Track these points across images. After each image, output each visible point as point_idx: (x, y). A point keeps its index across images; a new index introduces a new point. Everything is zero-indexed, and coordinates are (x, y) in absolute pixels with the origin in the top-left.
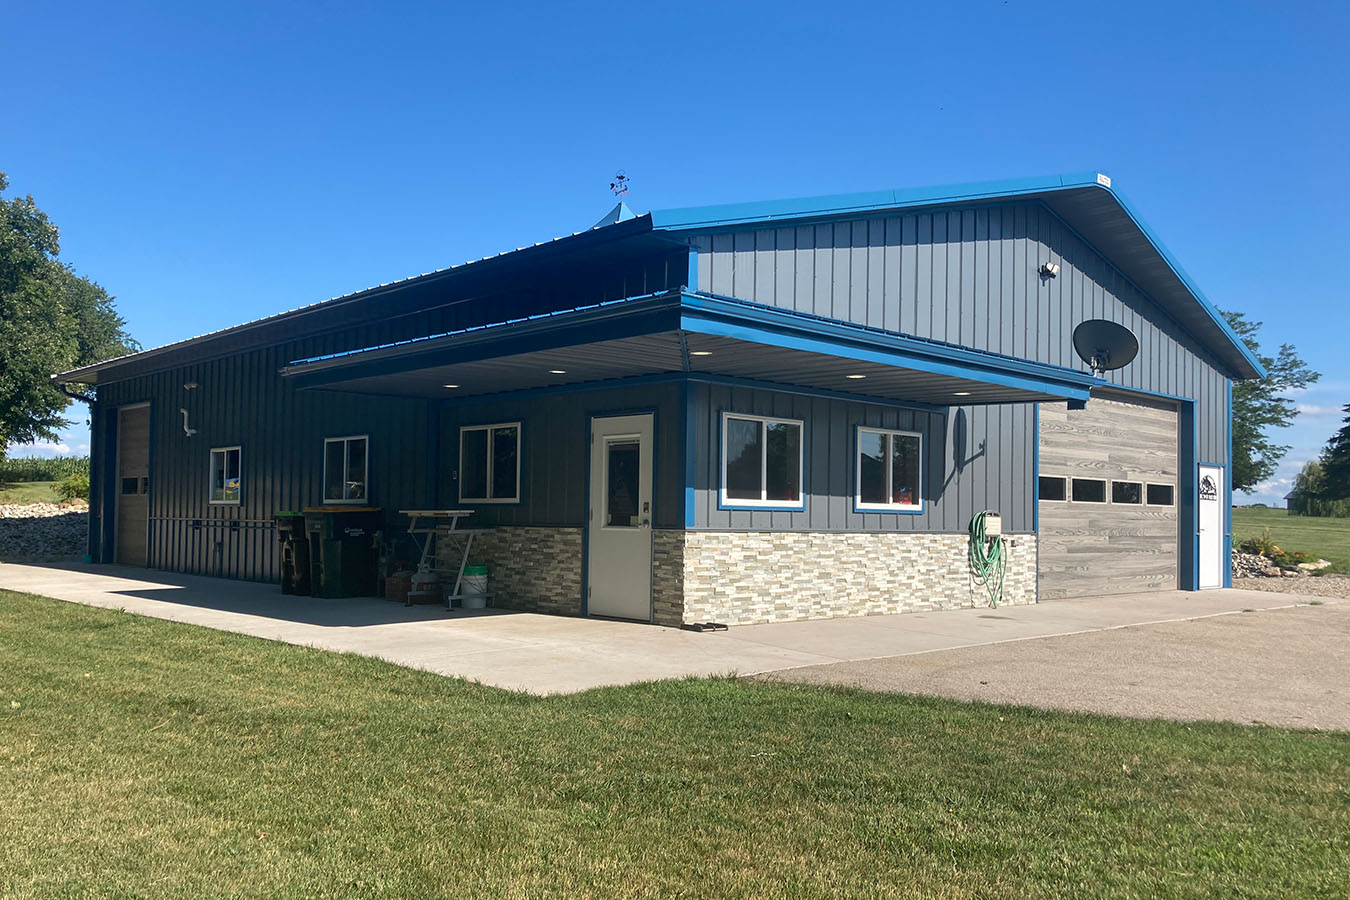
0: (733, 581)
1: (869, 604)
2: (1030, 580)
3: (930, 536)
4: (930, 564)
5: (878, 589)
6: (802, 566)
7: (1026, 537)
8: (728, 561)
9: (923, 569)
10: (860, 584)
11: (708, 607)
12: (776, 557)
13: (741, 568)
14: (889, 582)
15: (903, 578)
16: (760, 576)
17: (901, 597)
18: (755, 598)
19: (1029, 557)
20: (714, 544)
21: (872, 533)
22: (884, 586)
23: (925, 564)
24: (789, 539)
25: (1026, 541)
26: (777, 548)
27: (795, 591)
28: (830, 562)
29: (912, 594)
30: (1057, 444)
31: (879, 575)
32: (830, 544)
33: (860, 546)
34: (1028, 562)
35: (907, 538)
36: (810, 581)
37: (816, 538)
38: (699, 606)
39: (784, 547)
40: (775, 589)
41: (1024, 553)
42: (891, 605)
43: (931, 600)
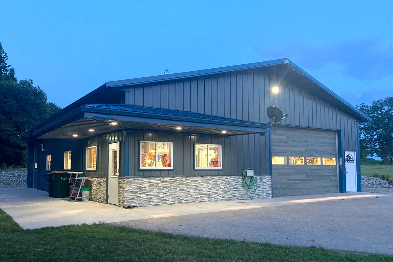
0: (144, 193)
1: (200, 199)
2: (269, 190)
3: (225, 177)
4: (226, 186)
5: (204, 194)
6: (172, 187)
7: (267, 177)
8: (142, 186)
9: (223, 187)
10: (196, 192)
11: (134, 201)
12: (162, 185)
13: (148, 189)
14: (208, 192)
15: (214, 190)
16: (155, 191)
17: (213, 196)
18: (153, 197)
19: (268, 183)
20: (137, 181)
21: (201, 177)
22: (206, 193)
23: (223, 186)
24: (167, 179)
25: (267, 178)
26: (162, 182)
27: (170, 195)
28: (184, 186)
29: (218, 195)
30: (282, 146)
31: (204, 189)
32: (184, 180)
33: (196, 181)
34: (268, 184)
35: (216, 178)
36: (176, 192)
37: (178, 179)
38: (130, 201)
39: (166, 182)
40: (161, 195)
41: (266, 182)
42: (209, 199)
43: (226, 197)
